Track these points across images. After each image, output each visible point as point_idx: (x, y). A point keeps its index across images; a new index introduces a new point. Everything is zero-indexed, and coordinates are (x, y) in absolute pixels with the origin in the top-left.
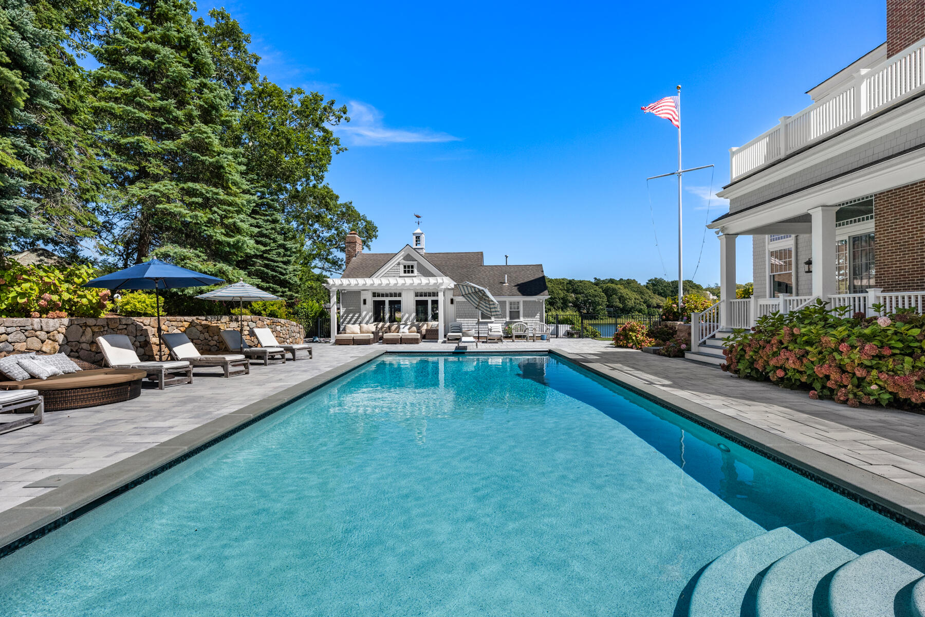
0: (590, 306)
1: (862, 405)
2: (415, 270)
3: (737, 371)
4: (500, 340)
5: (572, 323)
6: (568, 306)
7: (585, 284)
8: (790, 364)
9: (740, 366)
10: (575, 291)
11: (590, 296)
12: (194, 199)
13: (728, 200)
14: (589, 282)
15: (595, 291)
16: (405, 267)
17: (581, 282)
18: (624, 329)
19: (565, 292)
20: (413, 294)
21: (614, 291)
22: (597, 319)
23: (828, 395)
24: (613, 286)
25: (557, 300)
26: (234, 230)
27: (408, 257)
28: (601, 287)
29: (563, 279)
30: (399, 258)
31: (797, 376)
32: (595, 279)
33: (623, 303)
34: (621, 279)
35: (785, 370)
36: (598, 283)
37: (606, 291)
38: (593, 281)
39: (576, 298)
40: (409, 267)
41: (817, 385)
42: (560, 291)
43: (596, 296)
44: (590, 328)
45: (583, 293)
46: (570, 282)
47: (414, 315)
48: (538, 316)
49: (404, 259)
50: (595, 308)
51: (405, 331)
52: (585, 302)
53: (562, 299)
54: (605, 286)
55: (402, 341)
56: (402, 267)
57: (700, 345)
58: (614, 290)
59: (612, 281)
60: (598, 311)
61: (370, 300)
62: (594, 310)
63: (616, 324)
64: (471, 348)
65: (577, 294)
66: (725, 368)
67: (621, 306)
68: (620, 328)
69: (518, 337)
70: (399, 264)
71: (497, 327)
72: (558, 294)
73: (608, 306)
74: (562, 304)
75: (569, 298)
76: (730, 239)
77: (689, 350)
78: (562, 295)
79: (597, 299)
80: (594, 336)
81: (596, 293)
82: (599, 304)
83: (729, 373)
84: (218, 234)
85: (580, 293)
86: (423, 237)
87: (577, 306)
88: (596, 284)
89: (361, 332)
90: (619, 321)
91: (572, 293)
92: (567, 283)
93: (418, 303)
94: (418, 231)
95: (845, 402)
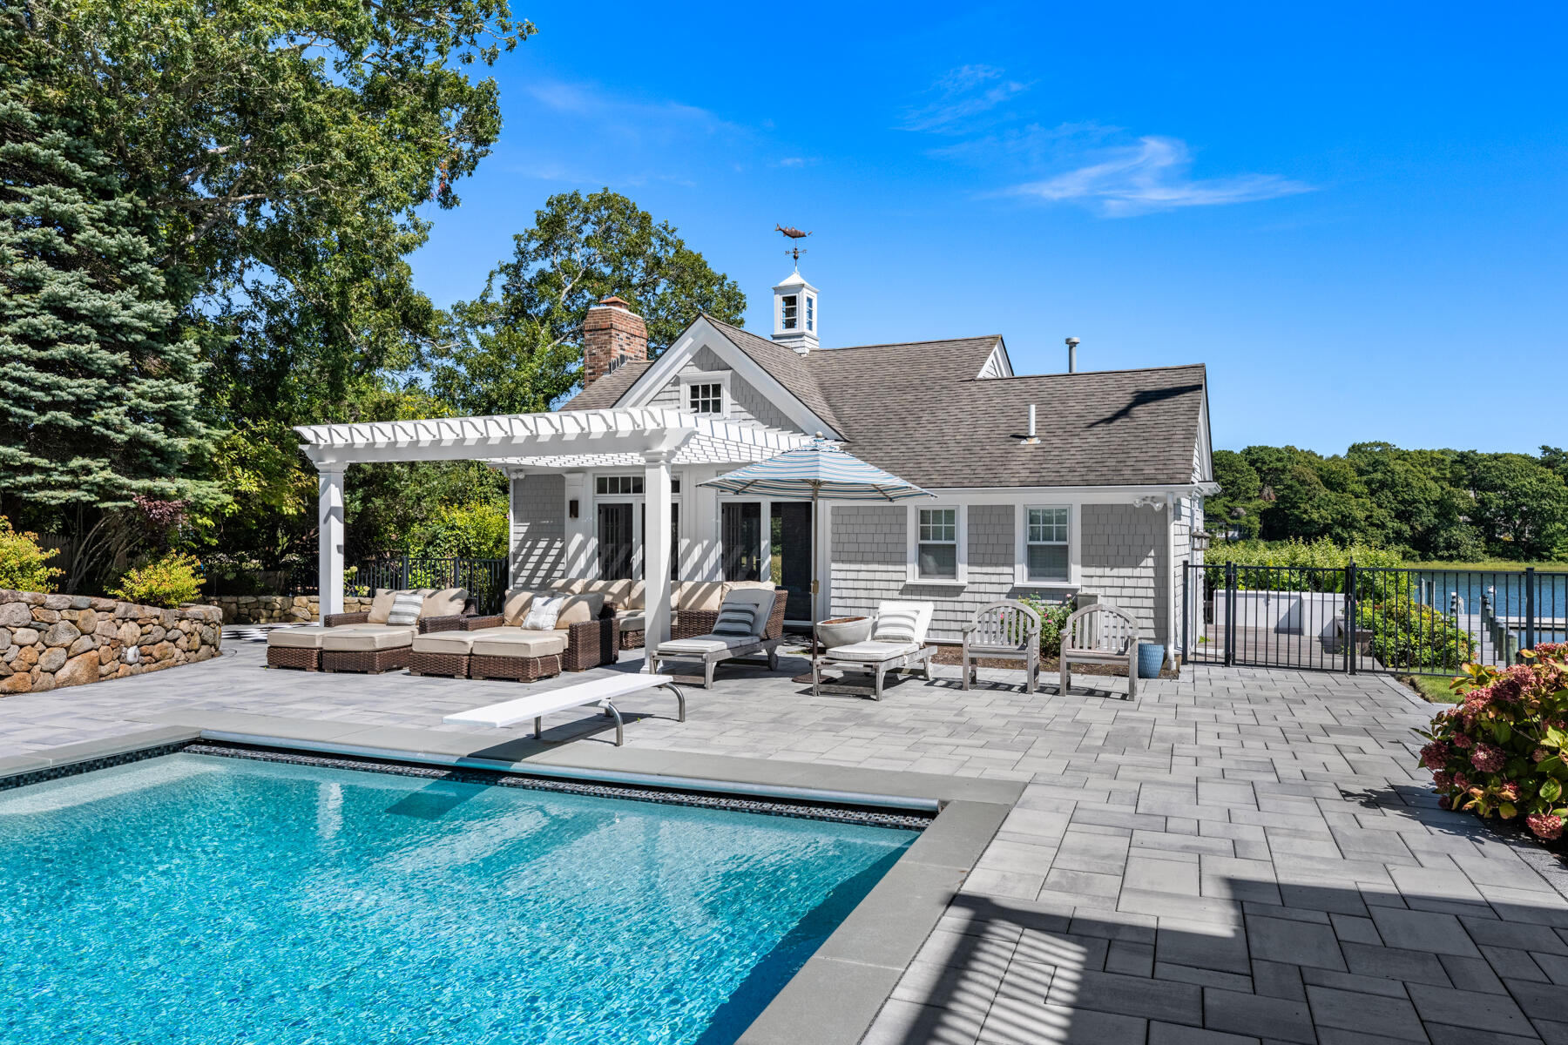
0: (1524, 523)
2: (726, 397)
7: (1508, 463)
10: (1475, 484)
11: (1526, 495)
14: (1525, 457)
15: (1542, 481)
16: (694, 389)
17: (1496, 457)
19: (1446, 485)
22: (1549, 559)
25: (1421, 507)
27: (703, 358)
29: (1443, 452)
30: (677, 362)
32: (1545, 449)
38: (1538, 455)
39: (1481, 502)
40: (705, 388)
42: (1430, 484)
43: (1543, 496)
45: (1504, 486)
46: (1463, 458)
50: (1542, 528)
52: (1508, 513)
53: (1436, 503)
56: (685, 390)
60: (1550, 536)
61: (589, 502)
65: (1484, 490)
70: (676, 381)
72: (1424, 490)
74: (1436, 516)
75: (1458, 501)
78: (1436, 493)
79: (1547, 503)
81: (1545, 488)
82: (1553, 518)
85: (1494, 488)
88: (1548, 464)
91: (1466, 487)
92: (1454, 462)
93: (731, 512)
94: (794, 279)
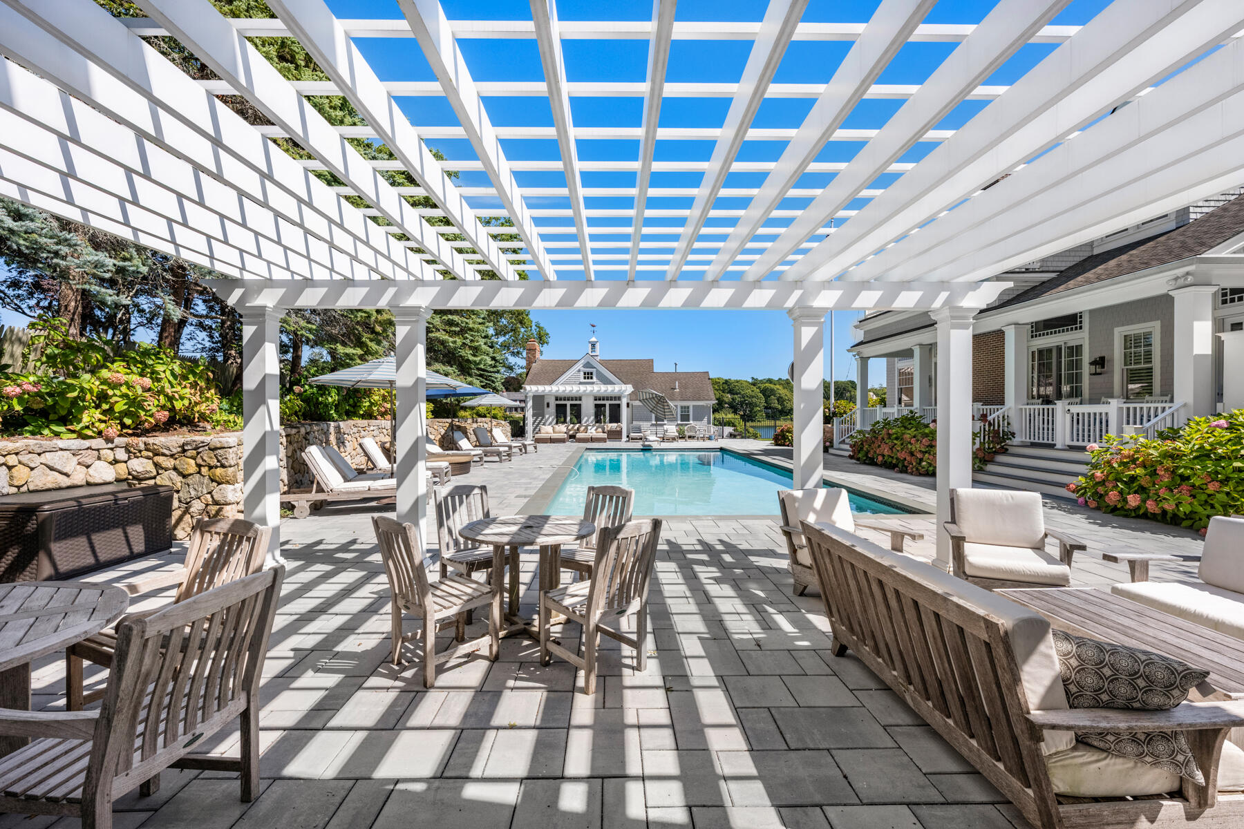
0: (747, 407)
1: (921, 475)
2: (594, 377)
3: (858, 459)
4: (674, 439)
5: (734, 425)
6: (723, 407)
7: (742, 384)
8: (886, 453)
9: (860, 455)
10: (731, 392)
11: (747, 396)
12: (453, 329)
13: (862, 332)
14: (746, 382)
15: (752, 391)
16: (585, 374)
17: (737, 382)
18: (782, 431)
20: (592, 399)
21: (772, 392)
22: (756, 421)
23: (904, 470)
24: (772, 386)
26: (476, 350)
27: (587, 365)
28: (759, 388)
30: (579, 366)
31: (890, 460)
32: (753, 378)
33: (782, 404)
34: (780, 379)
35: (883, 456)
36: (755, 383)
37: (764, 392)
38: (750, 380)
39: (733, 399)
40: (588, 374)
41: (900, 465)
43: (753, 397)
44: (751, 430)
45: (740, 393)
46: (726, 382)
47: (592, 418)
48: (706, 419)
49: (584, 367)
50: (753, 409)
51: (593, 432)
52: (742, 403)
54: (762, 386)
55: (592, 440)
56: (582, 374)
57: (841, 443)
58: (772, 390)
59: (770, 381)
60: (755, 412)
61: (553, 403)
62: (750, 411)
63: (775, 426)
64: (655, 445)
65: (734, 394)
66: (851, 457)
67: (780, 407)
68: (778, 430)
69: (690, 437)
70: (579, 371)
71: (672, 429)
73: (766, 408)
75: (725, 399)
76: (864, 361)
77: (832, 446)
79: (754, 400)
80: (755, 437)
81: (753, 394)
82: (756, 406)
83: (854, 461)
84: (467, 354)
85: (737, 394)
86: (598, 346)
87: (734, 408)
88: (754, 384)
89: (554, 432)
90: (778, 423)
91: (728, 393)
93: (597, 406)
94: (594, 339)
95: (911, 474)
